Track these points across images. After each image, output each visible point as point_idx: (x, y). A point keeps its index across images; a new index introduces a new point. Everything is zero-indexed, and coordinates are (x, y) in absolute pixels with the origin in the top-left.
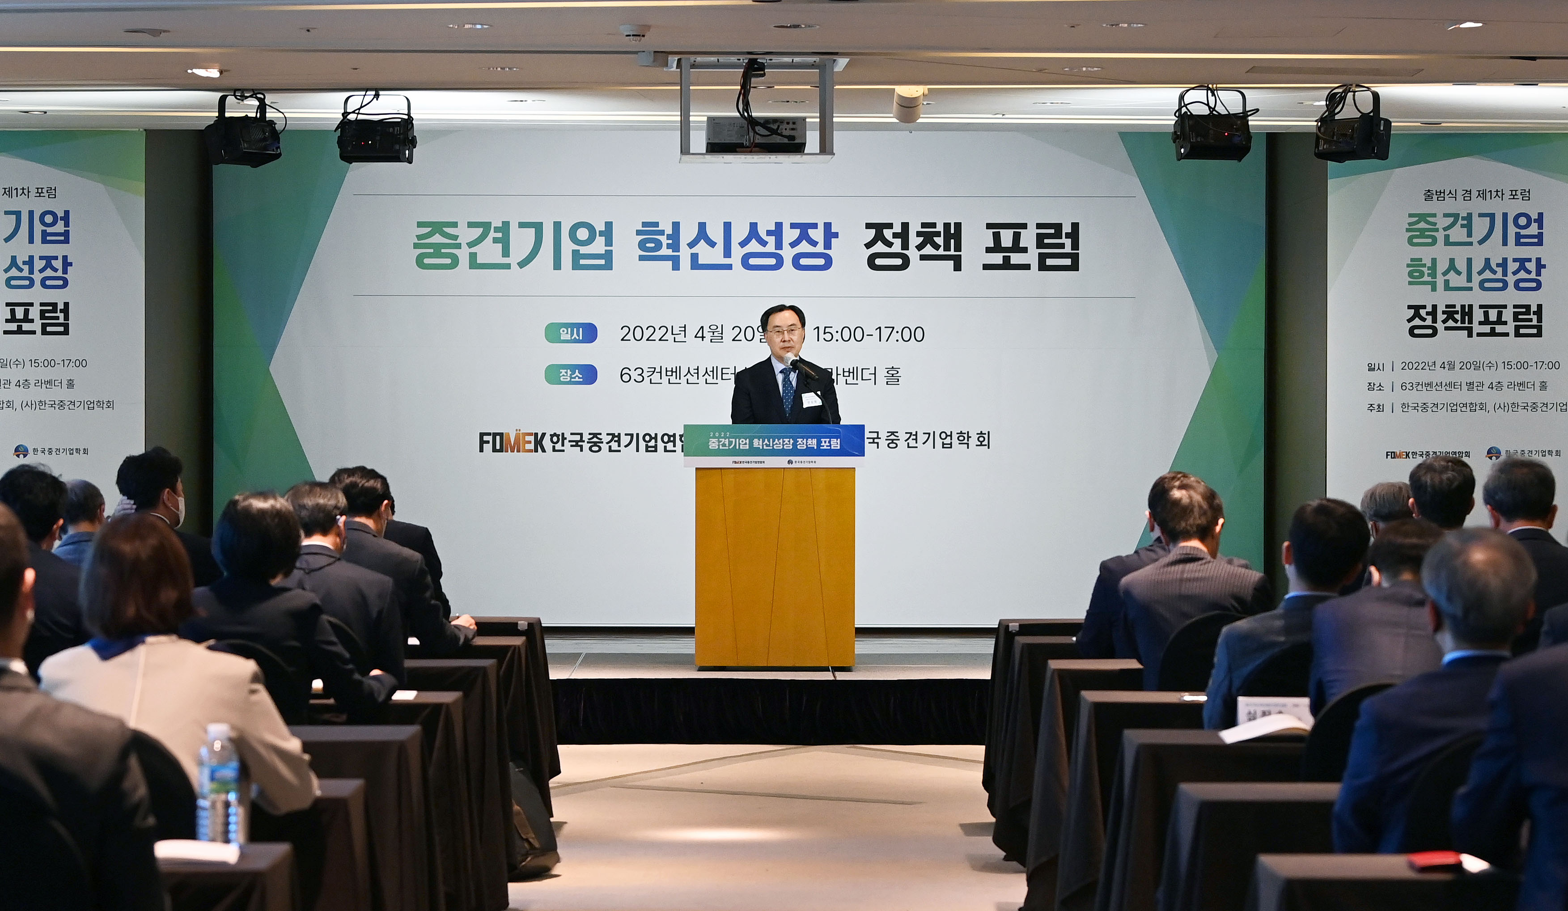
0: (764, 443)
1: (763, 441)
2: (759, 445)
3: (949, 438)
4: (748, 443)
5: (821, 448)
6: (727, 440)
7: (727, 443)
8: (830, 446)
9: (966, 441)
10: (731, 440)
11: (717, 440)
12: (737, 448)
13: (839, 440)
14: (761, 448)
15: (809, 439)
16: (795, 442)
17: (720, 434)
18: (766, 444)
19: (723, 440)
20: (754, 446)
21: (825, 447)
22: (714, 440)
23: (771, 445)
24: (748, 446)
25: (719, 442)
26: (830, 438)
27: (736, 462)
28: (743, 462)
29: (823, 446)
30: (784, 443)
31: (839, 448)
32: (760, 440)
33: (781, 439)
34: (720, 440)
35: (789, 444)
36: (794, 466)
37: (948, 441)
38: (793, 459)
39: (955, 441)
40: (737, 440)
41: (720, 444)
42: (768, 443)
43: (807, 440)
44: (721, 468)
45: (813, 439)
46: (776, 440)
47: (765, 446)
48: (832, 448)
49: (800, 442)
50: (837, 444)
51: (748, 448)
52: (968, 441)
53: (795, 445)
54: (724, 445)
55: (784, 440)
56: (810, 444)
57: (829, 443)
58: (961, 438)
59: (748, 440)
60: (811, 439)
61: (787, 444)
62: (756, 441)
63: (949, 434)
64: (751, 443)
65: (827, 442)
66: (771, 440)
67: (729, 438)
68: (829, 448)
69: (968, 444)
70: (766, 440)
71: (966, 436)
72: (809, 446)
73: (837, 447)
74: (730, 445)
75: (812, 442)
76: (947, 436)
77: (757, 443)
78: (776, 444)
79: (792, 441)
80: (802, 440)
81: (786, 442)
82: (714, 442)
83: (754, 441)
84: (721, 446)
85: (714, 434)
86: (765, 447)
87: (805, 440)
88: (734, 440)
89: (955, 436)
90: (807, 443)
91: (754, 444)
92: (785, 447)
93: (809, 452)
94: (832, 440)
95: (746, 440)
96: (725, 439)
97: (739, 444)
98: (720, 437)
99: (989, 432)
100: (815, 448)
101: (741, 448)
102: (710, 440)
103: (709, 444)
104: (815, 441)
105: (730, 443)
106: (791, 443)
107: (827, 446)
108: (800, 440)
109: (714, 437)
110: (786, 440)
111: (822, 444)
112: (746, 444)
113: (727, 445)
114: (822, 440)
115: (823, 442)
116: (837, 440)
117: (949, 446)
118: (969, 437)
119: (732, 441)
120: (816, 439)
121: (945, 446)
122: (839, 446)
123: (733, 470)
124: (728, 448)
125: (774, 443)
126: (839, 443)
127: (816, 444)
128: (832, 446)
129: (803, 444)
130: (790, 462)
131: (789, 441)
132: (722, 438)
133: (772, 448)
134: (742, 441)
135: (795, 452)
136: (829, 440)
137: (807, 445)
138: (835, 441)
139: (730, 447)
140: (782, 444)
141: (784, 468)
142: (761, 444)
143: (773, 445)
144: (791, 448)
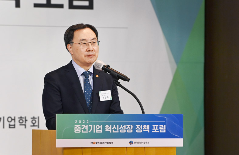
0: (113, 129)
1: (112, 127)
2: (109, 130)
3: (13, 121)
4: (101, 128)
5: (153, 132)
6: (87, 126)
7: (87, 128)
8: (159, 130)
9: (24, 123)
10: (89, 126)
11: (80, 126)
12: (94, 132)
13: (165, 125)
14: (111, 132)
15: (144, 125)
16: (135, 127)
17: (82, 122)
18: (114, 129)
19: (84, 126)
20: (106, 131)
21: (155, 131)
22: (78, 126)
23: (118, 130)
24: (101, 130)
25: (82, 127)
26: (159, 124)
27: (92, 143)
28: (98, 143)
29: (154, 130)
30: (127, 128)
31: (165, 132)
32: (110, 126)
33: (125, 125)
34: (82, 126)
35: (131, 129)
36: (134, 145)
37: (12, 123)
38: (133, 140)
39: (17, 124)
40: (94, 126)
41: (82, 129)
42: (116, 128)
43: (143, 126)
44: (82, 148)
45: (147, 125)
46: (121, 126)
47: (113, 130)
48: (160, 132)
49: (138, 127)
50: (164, 129)
51: (101, 132)
52: (25, 123)
53: (134, 129)
54: (85, 130)
55: (127, 126)
56: (145, 129)
57: (158, 128)
58: (21, 121)
59: (101, 126)
60: (145, 125)
61: (128, 129)
62: (107, 126)
63: (13, 118)
64: (104, 129)
65: (157, 127)
66: (118, 126)
67: (88, 124)
68: (158, 132)
69: (25, 125)
70: (114, 126)
71: (24, 119)
72: (144, 130)
73: (164, 131)
74: (89, 130)
75: (146, 128)
76: (12, 120)
77: (108, 128)
78: (121, 129)
79: (132, 127)
80: (139, 126)
81: (128, 127)
82: (77, 128)
83: (106, 127)
84: (82, 131)
85: (78, 122)
86: (113, 132)
87: (141, 126)
88: (91, 126)
89: (17, 120)
90: (143, 128)
91: (106, 129)
92: (128, 132)
93: (145, 135)
94: (160, 125)
95: (100, 126)
96: (86, 125)
97: (96, 129)
98: (82, 124)
99: (38, 117)
100: (149, 132)
101: (97, 132)
102: (75, 126)
103: (75, 129)
104: (148, 127)
105: (89, 128)
106: (132, 129)
107: (157, 130)
108: (138, 126)
109: (78, 124)
110: (128, 126)
111: (153, 129)
112: (100, 129)
113: (87, 130)
114: (153, 126)
115: (154, 127)
116: (164, 126)
117: (13, 126)
118: (26, 120)
119: (91, 127)
120: (149, 125)
121: (11, 126)
122: (165, 130)
123: (91, 149)
124: (87, 132)
125: (120, 128)
126: (165, 128)
127: (149, 129)
128: (160, 130)
129: (140, 129)
130: (131, 143)
131: (130, 127)
132: (84, 124)
133: (118, 132)
134: (98, 127)
135: (135, 135)
136: (158, 126)
137: (143, 130)
138: (162, 127)
139: (89, 132)
140: (125, 129)
141: (126, 147)
142: (111, 129)
143: (119, 130)
144: (132, 132)
